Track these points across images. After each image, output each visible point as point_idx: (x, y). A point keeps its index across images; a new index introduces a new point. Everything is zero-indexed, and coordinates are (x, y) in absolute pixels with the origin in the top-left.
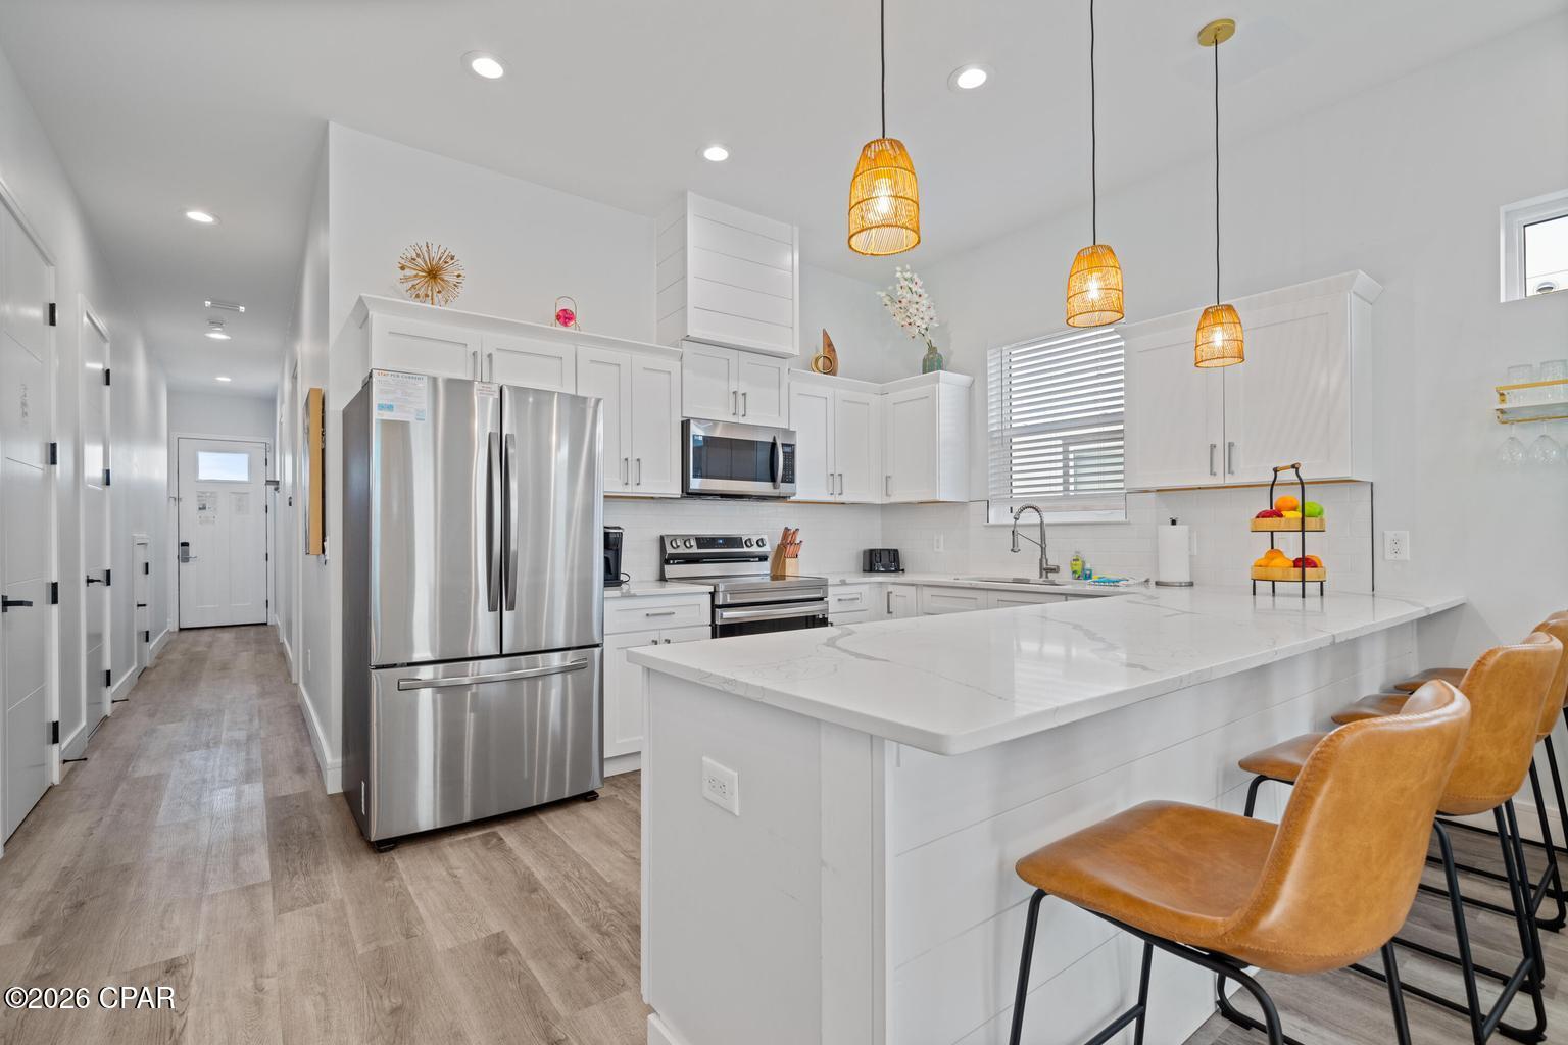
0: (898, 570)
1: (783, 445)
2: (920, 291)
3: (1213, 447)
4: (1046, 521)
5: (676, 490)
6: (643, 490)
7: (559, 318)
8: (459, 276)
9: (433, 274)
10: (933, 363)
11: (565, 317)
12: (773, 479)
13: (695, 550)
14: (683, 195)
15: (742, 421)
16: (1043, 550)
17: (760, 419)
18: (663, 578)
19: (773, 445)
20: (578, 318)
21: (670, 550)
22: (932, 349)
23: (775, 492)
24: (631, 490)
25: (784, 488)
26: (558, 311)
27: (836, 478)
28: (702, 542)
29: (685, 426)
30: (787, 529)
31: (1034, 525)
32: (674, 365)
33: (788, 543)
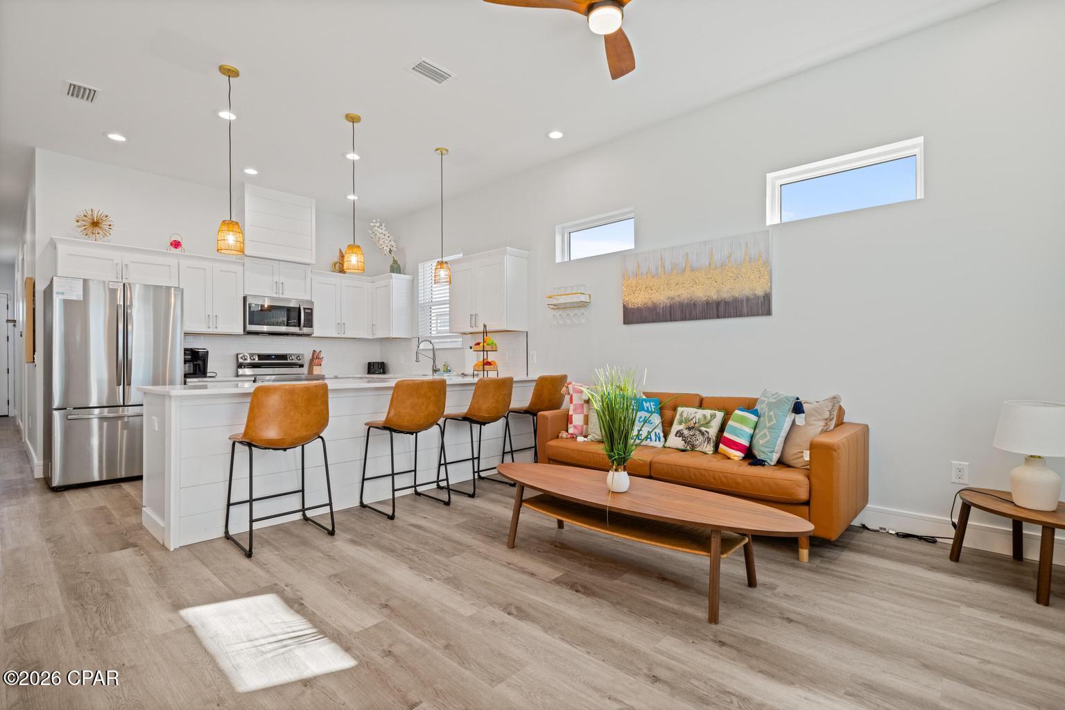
0: (384, 373)
1: (305, 309)
2: (384, 232)
3: (471, 315)
4: (435, 347)
5: (241, 331)
6: (219, 331)
7: (172, 244)
8: (110, 225)
9: (95, 224)
10: (396, 268)
11: (176, 244)
12: (299, 326)
13: (257, 360)
14: (243, 185)
15: (281, 296)
16: (434, 362)
17: (293, 295)
18: (237, 376)
19: (300, 308)
20: (183, 244)
21: (241, 361)
22: (395, 262)
23: (301, 332)
24: (211, 331)
25: (306, 330)
26: (172, 240)
27: (341, 325)
28: (261, 357)
29: (245, 299)
30: (314, 351)
31: (430, 350)
32: (239, 269)
33: (316, 359)
